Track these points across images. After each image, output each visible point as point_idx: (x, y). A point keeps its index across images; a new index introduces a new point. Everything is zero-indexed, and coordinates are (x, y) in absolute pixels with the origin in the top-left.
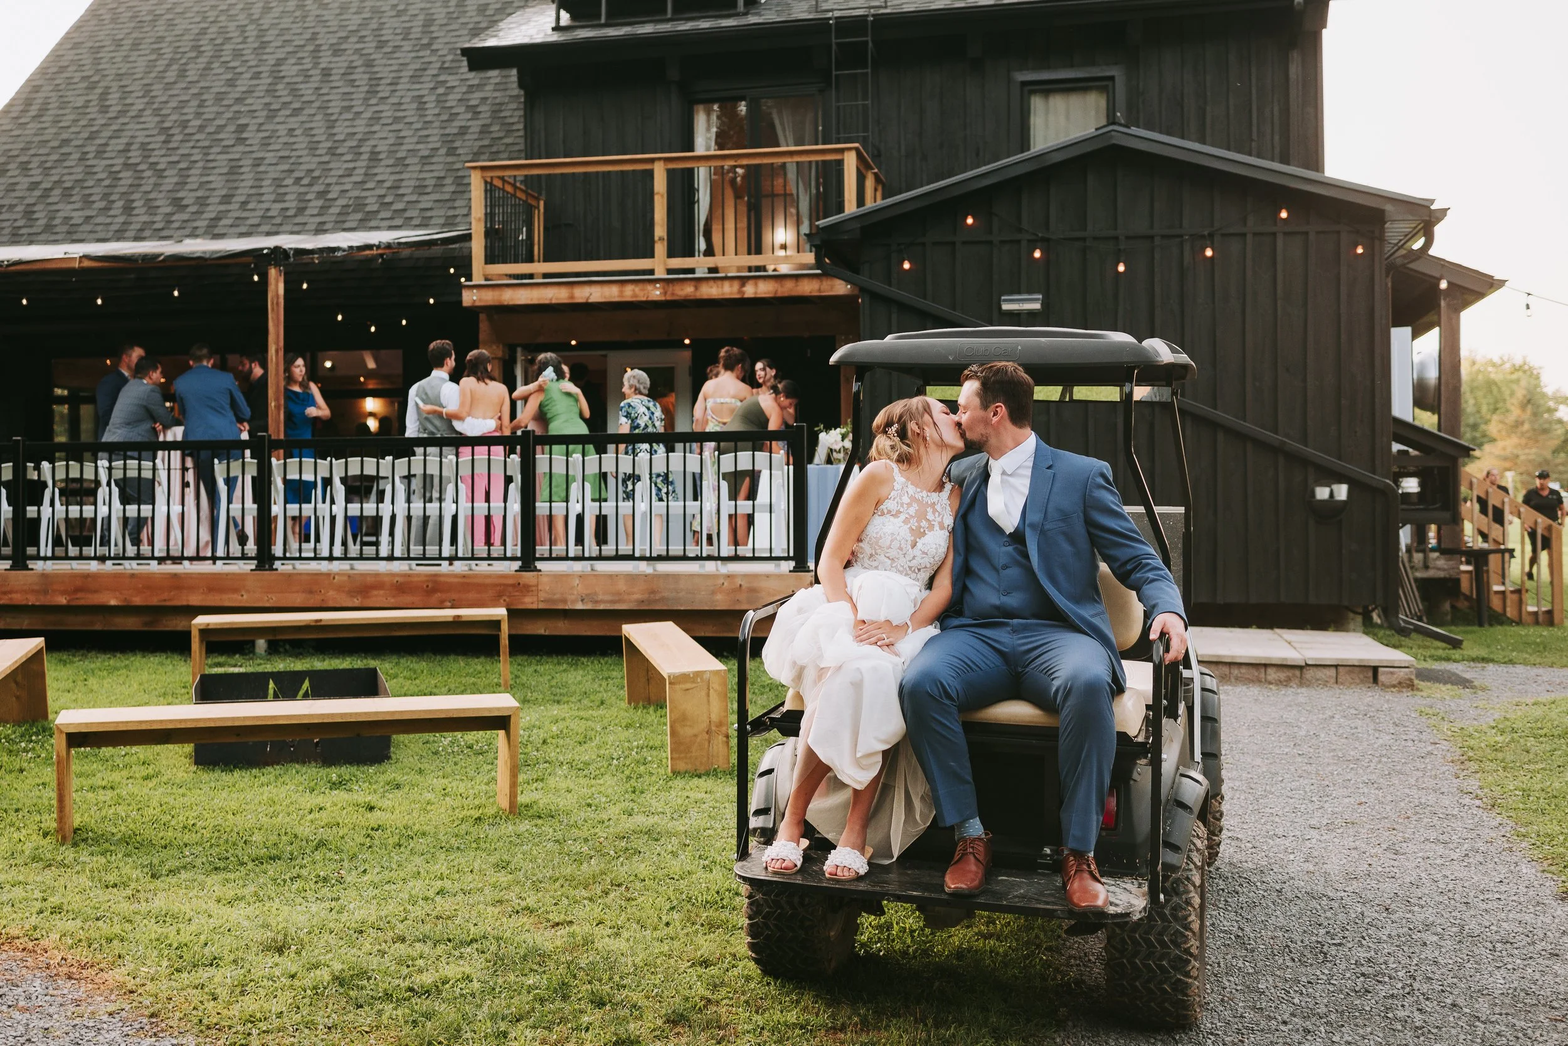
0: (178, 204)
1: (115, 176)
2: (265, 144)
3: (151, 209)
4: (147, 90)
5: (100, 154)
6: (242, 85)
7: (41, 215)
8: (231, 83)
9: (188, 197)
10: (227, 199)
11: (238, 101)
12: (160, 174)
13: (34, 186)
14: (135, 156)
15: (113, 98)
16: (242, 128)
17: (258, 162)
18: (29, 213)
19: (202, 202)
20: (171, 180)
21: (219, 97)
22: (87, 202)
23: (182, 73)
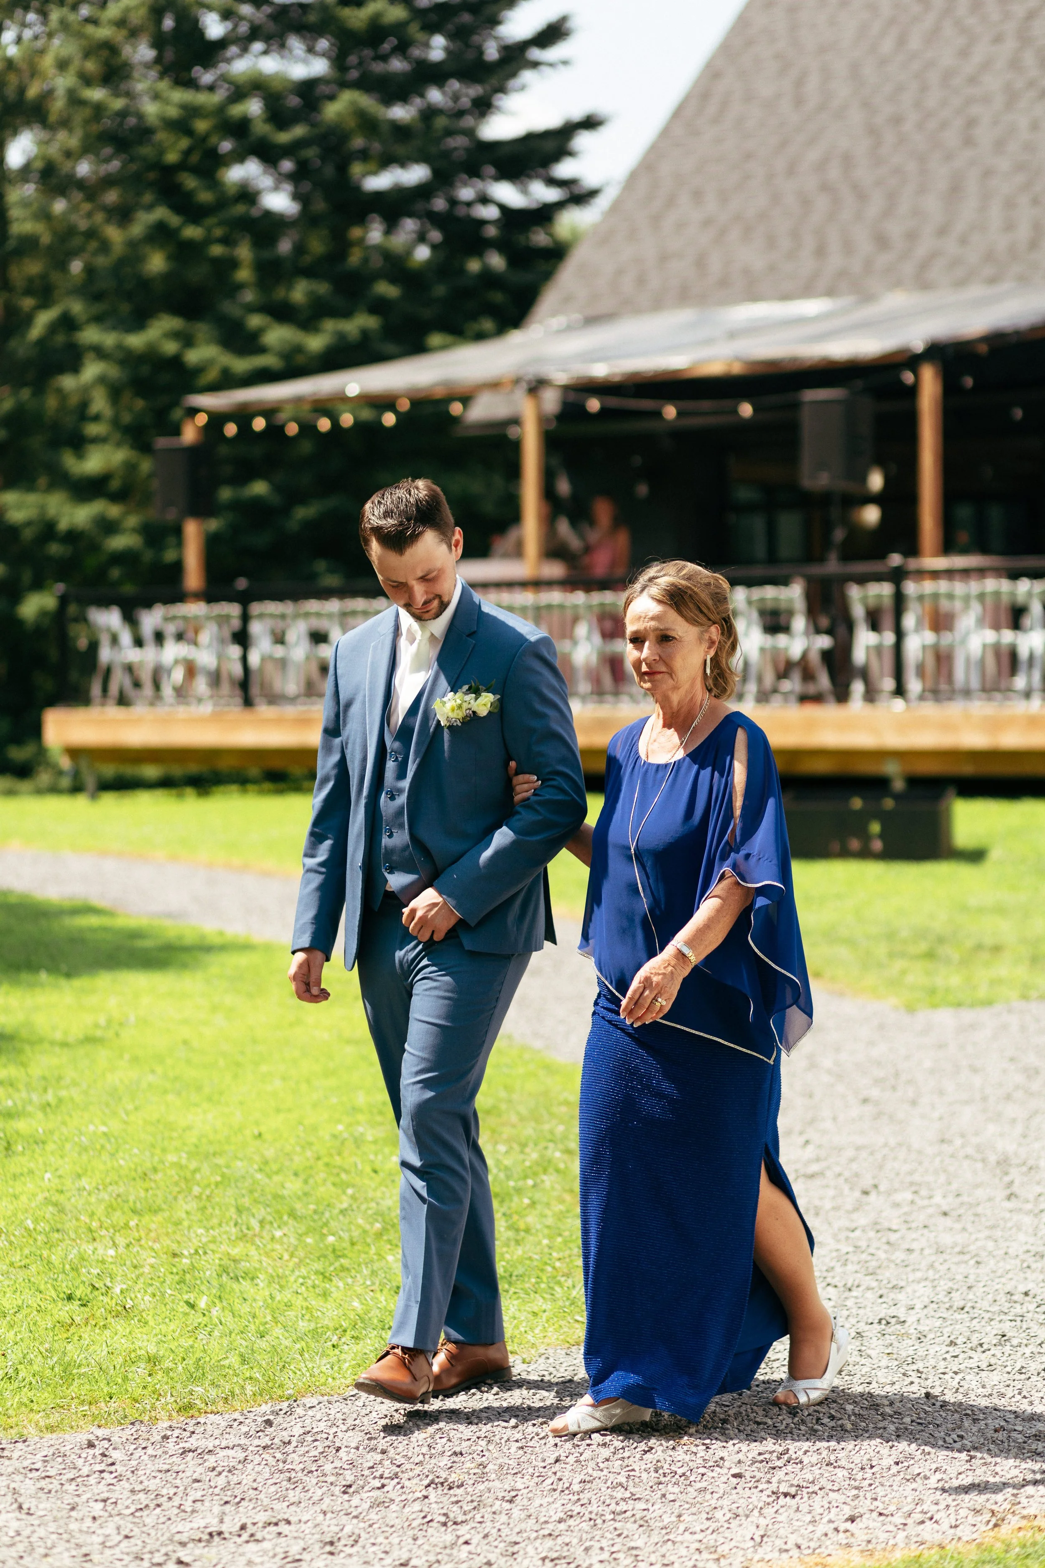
0: (882, 242)
1: (806, 203)
2: (999, 145)
3: (848, 247)
4: (855, 70)
5: (791, 170)
6: (978, 55)
7: (715, 265)
8: (964, 53)
9: (895, 229)
10: (942, 231)
11: (973, 80)
12: (861, 196)
13: (707, 223)
14: (834, 173)
15: (813, 83)
16: (971, 123)
17: (988, 173)
18: (701, 263)
19: (912, 236)
20: (876, 205)
21: (947, 76)
22: (771, 242)
23: (902, 41)
